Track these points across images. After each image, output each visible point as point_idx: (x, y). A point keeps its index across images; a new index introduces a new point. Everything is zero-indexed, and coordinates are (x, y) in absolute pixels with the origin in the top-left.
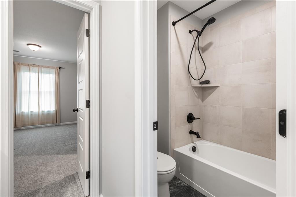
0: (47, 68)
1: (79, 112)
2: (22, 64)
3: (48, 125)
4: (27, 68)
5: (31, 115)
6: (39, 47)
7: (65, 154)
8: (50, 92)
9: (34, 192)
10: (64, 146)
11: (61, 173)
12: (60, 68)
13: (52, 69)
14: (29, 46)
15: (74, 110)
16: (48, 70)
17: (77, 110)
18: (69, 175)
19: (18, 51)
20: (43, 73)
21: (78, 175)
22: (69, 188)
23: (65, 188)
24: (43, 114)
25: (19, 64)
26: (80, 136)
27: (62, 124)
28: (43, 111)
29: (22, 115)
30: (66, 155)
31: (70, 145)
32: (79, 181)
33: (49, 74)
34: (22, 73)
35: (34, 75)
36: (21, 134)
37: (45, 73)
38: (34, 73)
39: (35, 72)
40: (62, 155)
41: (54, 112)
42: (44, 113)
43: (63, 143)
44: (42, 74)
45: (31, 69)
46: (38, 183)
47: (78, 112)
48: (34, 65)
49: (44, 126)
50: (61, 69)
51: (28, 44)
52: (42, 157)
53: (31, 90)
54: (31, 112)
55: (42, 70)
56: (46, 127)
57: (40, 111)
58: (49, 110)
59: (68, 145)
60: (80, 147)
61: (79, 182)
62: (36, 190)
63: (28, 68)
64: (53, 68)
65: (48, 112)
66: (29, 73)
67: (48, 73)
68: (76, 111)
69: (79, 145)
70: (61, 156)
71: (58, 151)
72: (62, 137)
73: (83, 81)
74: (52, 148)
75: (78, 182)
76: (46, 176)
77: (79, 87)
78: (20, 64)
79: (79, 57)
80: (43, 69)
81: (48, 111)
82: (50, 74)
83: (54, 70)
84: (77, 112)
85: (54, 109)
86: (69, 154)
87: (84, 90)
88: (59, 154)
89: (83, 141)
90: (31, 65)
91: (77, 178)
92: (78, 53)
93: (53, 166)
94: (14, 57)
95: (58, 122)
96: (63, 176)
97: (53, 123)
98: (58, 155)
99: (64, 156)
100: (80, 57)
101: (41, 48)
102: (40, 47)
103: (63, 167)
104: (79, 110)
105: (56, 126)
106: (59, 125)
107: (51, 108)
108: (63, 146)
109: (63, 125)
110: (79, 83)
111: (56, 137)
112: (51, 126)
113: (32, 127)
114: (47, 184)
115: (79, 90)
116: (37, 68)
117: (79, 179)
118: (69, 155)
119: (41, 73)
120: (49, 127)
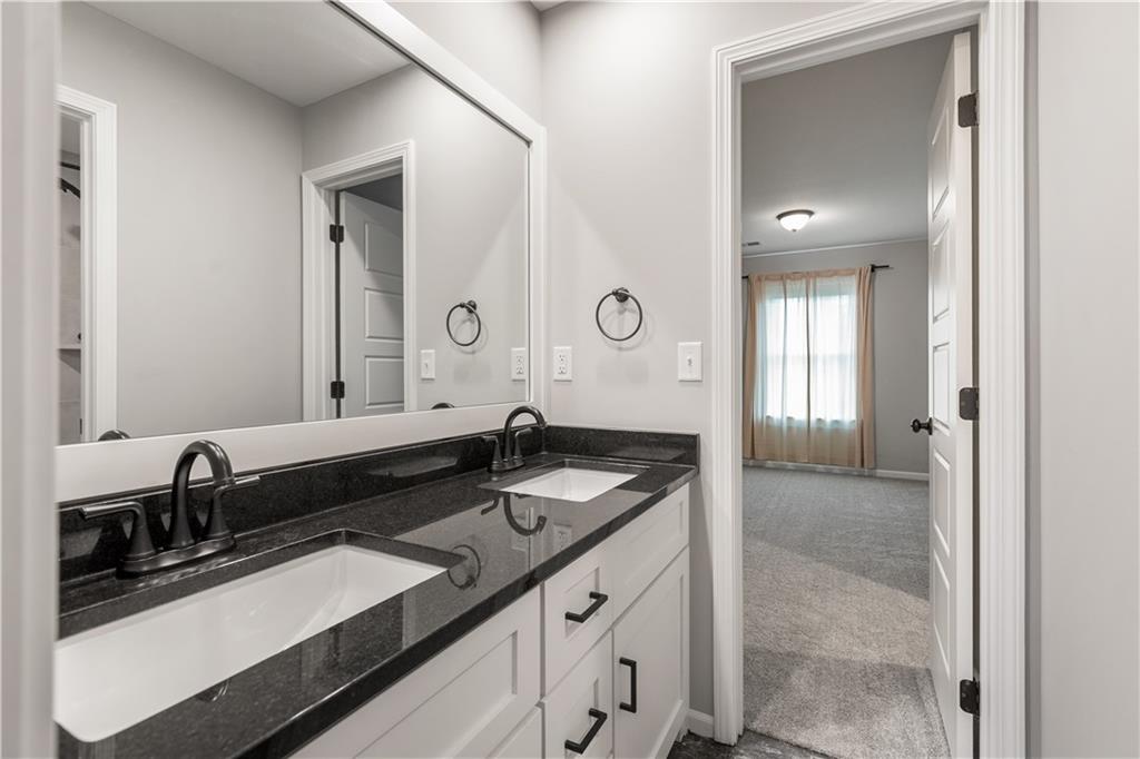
0: (831, 276)
1: (935, 432)
2: (767, 279)
3: (836, 469)
4: (777, 286)
5: (790, 428)
6: (806, 216)
7: (888, 585)
8: (841, 358)
9: (788, 655)
10: (885, 555)
11: (868, 643)
12: (874, 268)
13: (848, 278)
14: (783, 219)
15: (917, 426)
16: (834, 282)
17: (929, 427)
18: (895, 662)
19: (757, 243)
20: (821, 295)
21: (931, 680)
22: (893, 706)
23: (879, 699)
24: (820, 430)
25: (759, 279)
26: (938, 529)
27: (880, 472)
28: (819, 420)
29: (768, 426)
30: (890, 589)
31: (906, 556)
32: (937, 705)
33: (838, 297)
34: (768, 304)
35: (796, 305)
36: (766, 481)
37: (825, 295)
38: (796, 299)
39: (799, 297)
40: (874, 584)
41: (855, 427)
42: (822, 426)
43: (883, 544)
44: (818, 299)
45: (787, 286)
46: (800, 637)
47: (931, 434)
48: (795, 276)
49: (823, 470)
50: (879, 272)
51: (780, 217)
52: (814, 564)
53: (789, 353)
54: (789, 419)
55: (818, 284)
56: (829, 473)
57: (813, 418)
58: (837, 417)
59: (902, 556)
60: (940, 574)
61: (935, 709)
62: (795, 655)
63: (782, 287)
64: (850, 273)
65: (836, 426)
66: (783, 300)
67: (835, 294)
68: (922, 430)
69: (936, 565)
70: (872, 586)
71: (862, 563)
72: (879, 521)
73: (947, 310)
74: (844, 547)
75: (930, 706)
76: (823, 627)
77: (936, 333)
78: (763, 279)
79: (934, 217)
80: (819, 282)
81: (836, 422)
82: (840, 294)
83: (853, 282)
84: (926, 432)
85: (854, 417)
86: (902, 589)
87: (953, 346)
88: (864, 574)
89: (948, 551)
90: (788, 277)
91: (928, 689)
92: (933, 200)
93: (844, 608)
94: (743, 260)
95: (866, 464)
96: (874, 656)
97: (851, 463)
98: (863, 579)
99: (885, 589)
100: (939, 214)
101: (813, 217)
102: (810, 213)
103: (877, 626)
104: (935, 424)
105: (861, 476)
106: (872, 477)
107: (843, 413)
108: (882, 553)
109: (882, 479)
110: (935, 319)
111: (859, 516)
112: (846, 475)
113: (790, 465)
114: (824, 653)
115: (935, 348)
116: (804, 281)
117: (936, 700)
118: (900, 593)
119: (815, 295)
120: (836, 474)
